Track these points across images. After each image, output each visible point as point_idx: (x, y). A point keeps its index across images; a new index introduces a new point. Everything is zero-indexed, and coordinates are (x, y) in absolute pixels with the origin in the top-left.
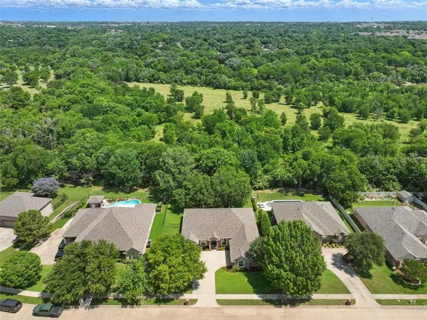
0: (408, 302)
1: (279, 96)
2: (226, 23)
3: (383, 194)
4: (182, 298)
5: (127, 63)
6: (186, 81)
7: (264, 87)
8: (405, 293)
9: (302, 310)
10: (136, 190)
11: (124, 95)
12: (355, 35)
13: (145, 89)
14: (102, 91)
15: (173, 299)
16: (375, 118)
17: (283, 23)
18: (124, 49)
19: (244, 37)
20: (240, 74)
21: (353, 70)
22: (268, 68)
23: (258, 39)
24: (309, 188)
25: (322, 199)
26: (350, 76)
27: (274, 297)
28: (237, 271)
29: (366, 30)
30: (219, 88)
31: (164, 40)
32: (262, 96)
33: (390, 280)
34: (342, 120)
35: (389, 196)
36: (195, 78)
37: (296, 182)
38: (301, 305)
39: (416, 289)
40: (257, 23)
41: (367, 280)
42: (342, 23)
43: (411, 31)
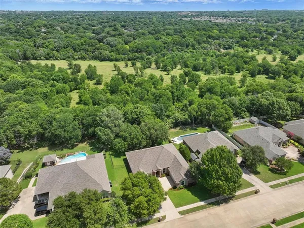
0: (285, 184)
1: (151, 63)
2: (88, 12)
3: (242, 120)
4: (154, 217)
5: (22, 45)
6: (77, 57)
7: (138, 58)
8: (282, 178)
9: (233, 204)
10: (77, 145)
11: (32, 71)
12: (180, 20)
13: (47, 65)
14: (11, 69)
15: (149, 220)
16: (216, 74)
17: (130, 12)
18: (11, 33)
19: (107, 22)
20: (117, 50)
21: (191, 43)
22: (136, 44)
23: (118, 24)
24: (198, 124)
25: (209, 130)
26: (190, 47)
27: (213, 200)
28: (181, 189)
29: (185, 16)
30: (105, 61)
31: (45, 26)
32: (139, 65)
33: (270, 172)
34: (199, 77)
35: (246, 122)
36: (84, 54)
37: (190, 121)
38: (231, 201)
39: (285, 175)
40: (111, 12)
41: (258, 175)
42: (169, 12)
43: (211, 17)
